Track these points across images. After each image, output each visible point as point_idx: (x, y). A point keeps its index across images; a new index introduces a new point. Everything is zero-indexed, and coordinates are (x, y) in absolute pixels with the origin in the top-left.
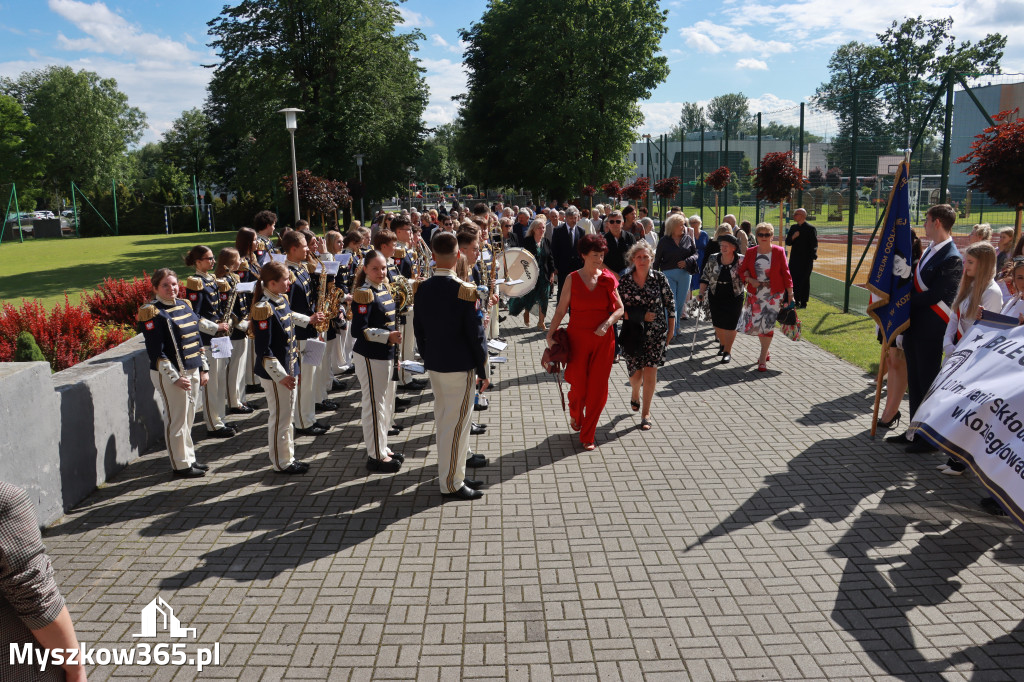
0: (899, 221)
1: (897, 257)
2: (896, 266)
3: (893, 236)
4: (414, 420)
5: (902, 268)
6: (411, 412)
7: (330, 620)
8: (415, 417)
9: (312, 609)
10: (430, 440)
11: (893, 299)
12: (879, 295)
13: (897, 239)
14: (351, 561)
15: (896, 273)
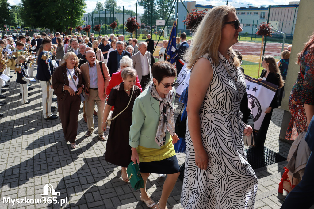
0: (173, 37)
1: (172, 46)
2: (172, 48)
3: (171, 41)
4: (33, 99)
5: (174, 49)
6: (31, 97)
7: (28, 154)
8: (33, 98)
9: (21, 152)
10: (40, 104)
11: (171, 57)
12: (168, 56)
13: (173, 42)
14: (28, 138)
15: (172, 50)
